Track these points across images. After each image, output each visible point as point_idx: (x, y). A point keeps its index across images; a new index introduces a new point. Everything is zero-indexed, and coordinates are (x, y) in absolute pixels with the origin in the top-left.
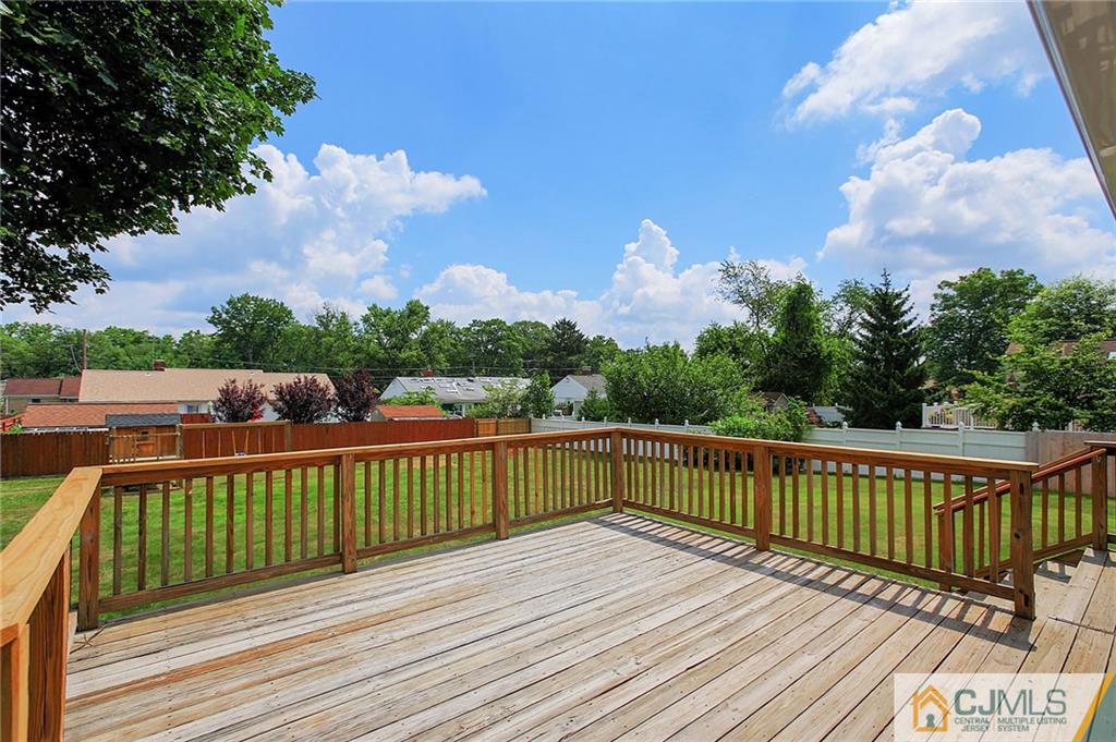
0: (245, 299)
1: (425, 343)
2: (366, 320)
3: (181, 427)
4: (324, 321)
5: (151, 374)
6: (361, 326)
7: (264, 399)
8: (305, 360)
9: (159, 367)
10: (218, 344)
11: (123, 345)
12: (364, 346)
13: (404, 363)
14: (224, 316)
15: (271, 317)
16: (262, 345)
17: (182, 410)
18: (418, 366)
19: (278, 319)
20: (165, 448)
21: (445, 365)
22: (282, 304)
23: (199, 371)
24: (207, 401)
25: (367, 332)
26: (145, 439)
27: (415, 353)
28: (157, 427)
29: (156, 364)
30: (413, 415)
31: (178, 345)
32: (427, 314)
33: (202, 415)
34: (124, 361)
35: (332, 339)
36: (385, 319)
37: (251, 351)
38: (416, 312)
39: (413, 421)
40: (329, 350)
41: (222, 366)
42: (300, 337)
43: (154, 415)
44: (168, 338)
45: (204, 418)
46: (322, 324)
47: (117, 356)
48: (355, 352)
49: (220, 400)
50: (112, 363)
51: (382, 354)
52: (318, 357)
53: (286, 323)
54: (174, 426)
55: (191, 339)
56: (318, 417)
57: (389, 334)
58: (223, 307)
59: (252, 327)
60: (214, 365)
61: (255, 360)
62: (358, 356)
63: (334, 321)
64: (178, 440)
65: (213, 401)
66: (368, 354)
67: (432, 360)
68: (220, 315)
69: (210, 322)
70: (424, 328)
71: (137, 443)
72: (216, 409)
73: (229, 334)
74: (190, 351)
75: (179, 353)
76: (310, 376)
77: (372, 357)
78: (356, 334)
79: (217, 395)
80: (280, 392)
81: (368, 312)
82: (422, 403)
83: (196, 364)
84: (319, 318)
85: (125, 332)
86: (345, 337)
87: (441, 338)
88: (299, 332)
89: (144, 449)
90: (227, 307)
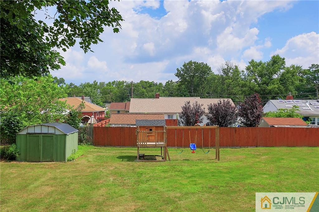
0: (190, 63)
1: (283, 80)
2: (248, 69)
3: (166, 128)
4: (226, 71)
5: (155, 100)
6: (246, 72)
7: (203, 113)
8: (217, 92)
9: (157, 97)
10: (179, 86)
11: (145, 88)
12: (248, 83)
13: (270, 92)
14: (182, 72)
15: (201, 71)
16: (198, 85)
17: (166, 117)
18: (278, 94)
19: (205, 72)
20: (159, 138)
21: (295, 93)
22: (206, 64)
23: (172, 98)
24: (176, 113)
25: (249, 76)
26: (151, 133)
27: (276, 86)
28: (156, 127)
29: (156, 95)
30: (286, 124)
31: (164, 87)
32: (284, 63)
33: (174, 120)
34: (146, 95)
35: (231, 81)
36: (258, 68)
37: (193, 88)
38: (277, 62)
39: (288, 128)
40: (229, 86)
41: (181, 96)
42: (214, 80)
43: (155, 121)
44: (161, 84)
45: (175, 122)
46: (224, 72)
47: (143, 92)
48: (242, 87)
49: (182, 113)
50: (141, 96)
51: (257, 88)
52: (223, 90)
53: (208, 74)
54: (163, 127)
55: (169, 84)
56: (230, 123)
57: (261, 76)
58: (181, 68)
59: (193, 77)
60: (177, 96)
61: (194, 92)
62: (244, 89)
63: (231, 71)
64: (164, 134)
65: (179, 113)
66: (250, 88)
67: (287, 90)
68: (180, 72)
69: (176, 76)
70: (282, 71)
71: (147, 135)
72: (181, 118)
73: (183, 81)
74: (168, 89)
75: (164, 90)
76: (226, 100)
77: (252, 89)
78: (243, 77)
79: (181, 110)
80: (211, 109)
81: (249, 65)
82: (290, 116)
83: (171, 95)
84: (224, 70)
85: (146, 82)
86: (237, 79)
87: (293, 76)
88: (214, 78)
89: (150, 138)
90: (183, 68)
